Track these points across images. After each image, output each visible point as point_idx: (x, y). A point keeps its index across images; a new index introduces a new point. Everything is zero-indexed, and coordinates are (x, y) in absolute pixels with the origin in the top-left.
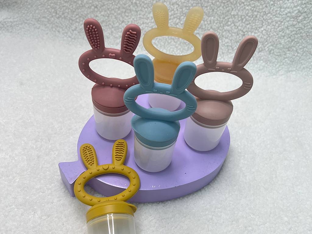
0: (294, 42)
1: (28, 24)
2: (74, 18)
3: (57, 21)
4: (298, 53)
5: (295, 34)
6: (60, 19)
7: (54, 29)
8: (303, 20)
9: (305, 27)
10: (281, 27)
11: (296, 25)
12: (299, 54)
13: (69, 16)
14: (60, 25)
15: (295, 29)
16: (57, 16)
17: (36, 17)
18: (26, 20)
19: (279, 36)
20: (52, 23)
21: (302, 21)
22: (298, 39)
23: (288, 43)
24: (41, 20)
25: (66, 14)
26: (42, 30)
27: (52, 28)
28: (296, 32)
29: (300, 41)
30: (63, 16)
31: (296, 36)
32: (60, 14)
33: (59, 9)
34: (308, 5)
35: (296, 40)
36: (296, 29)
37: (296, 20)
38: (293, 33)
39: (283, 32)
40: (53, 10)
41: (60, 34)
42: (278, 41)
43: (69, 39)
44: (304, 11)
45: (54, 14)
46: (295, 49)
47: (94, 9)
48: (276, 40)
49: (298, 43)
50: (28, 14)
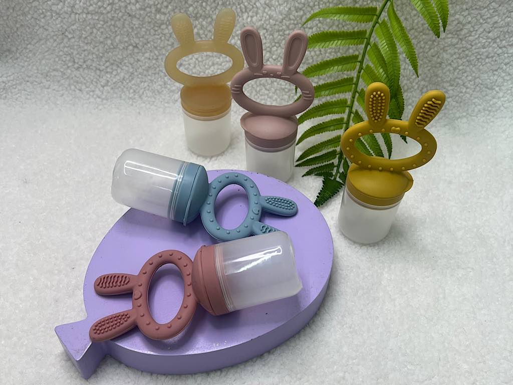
0: (458, 70)
1: (32, 83)
2: (104, 67)
3: (77, 73)
4: (467, 88)
5: (458, 58)
6: (81, 70)
7: (73, 87)
8: (468, 35)
9: (472, 46)
10: (434, 48)
11: (457, 44)
12: (468, 90)
13: (94, 65)
14: (82, 79)
15: (456, 51)
16: (76, 66)
17: (43, 72)
18: (27, 76)
19: (432, 64)
20: (68, 78)
21: (466, 37)
22: (464, 66)
23: (448, 73)
24: (51, 75)
25: (89, 63)
26: (54, 90)
27: (69, 85)
28: (459, 54)
29: (468, 69)
30: (85, 66)
31: (460, 62)
32: (80, 63)
33: (78, 56)
34: (472, 11)
35: (461, 68)
36: (458, 50)
37: (456, 36)
38: (454, 57)
39: (438, 57)
40: (68, 58)
41: (82, 93)
42: (431, 71)
43: (98, 100)
44: (468, 22)
45: (70, 64)
46: (460, 82)
47: (133, 50)
48: (429, 70)
49: (465, 72)
50: (30, 67)
